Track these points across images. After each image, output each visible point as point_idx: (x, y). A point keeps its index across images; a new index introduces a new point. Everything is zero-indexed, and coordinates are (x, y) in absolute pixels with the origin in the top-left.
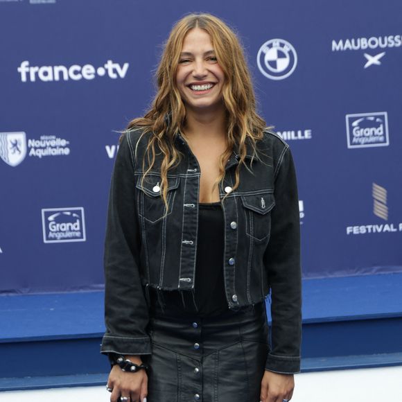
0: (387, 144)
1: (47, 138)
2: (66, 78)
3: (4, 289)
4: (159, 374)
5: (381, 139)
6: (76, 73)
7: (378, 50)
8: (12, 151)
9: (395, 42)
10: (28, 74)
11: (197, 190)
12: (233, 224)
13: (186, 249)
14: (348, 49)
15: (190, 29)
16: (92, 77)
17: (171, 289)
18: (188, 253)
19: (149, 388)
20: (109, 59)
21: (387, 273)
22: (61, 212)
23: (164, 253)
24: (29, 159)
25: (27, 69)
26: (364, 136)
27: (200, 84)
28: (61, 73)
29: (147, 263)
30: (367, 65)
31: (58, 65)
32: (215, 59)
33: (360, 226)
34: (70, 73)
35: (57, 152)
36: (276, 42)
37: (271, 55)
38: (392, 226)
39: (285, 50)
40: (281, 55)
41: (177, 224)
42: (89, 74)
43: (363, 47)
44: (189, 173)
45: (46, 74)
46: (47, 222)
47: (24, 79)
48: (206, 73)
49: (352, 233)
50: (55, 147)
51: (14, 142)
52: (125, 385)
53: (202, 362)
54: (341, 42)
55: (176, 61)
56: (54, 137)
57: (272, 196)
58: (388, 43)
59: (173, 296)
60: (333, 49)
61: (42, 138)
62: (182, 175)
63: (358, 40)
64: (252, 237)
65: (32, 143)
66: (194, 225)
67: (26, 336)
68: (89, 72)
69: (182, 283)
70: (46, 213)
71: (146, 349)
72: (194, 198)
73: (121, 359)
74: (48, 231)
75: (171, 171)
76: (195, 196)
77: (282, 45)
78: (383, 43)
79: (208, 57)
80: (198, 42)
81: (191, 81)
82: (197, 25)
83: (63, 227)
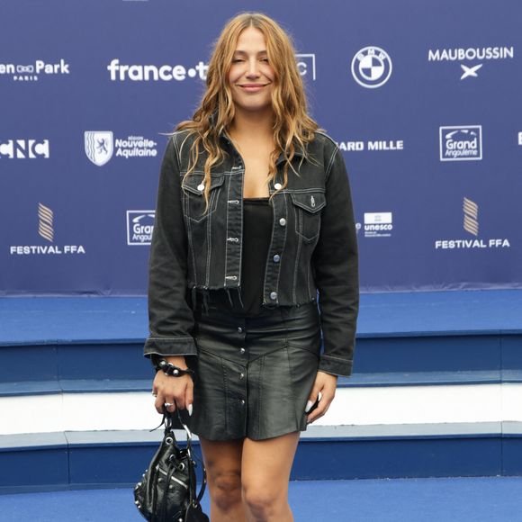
0: (481, 158)
1: (135, 138)
2: (156, 78)
3: (86, 290)
4: (206, 380)
5: (475, 153)
6: (166, 73)
7: (476, 62)
8: (99, 150)
9: (494, 54)
10: (118, 73)
11: (241, 186)
12: (283, 221)
13: (231, 246)
14: (444, 59)
15: (245, 28)
16: (183, 78)
17: (217, 288)
18: (233, 250)
19: (195, 393)
20: (201, 61)
21: (475, 289)
22: (146, 214)
23: (209, 252)
24: (115, 160)
25: (117, 68)
26: (457, 149)
27: (252, 86)
28: (151, 73)
29: (194, 264)
30: (464, 77)
31: (148, 65)
32: (266, 60)
33: (449, 240)
34: (160, 73)
35: (144, 153)
36: (371, 50)
37: (366, 62)
38: (482, 242)
39: (381, 58)
40: (376, 63)
41: (222, 221)
42: (180, 75)
43: (460, 58)
44: (234, 170)
45: (135, 73)
46: (132, 224)
47: (113, 77)
48: (258, 74)
49: (440, 247)
50: (143, 148)
51: (101, 141)
52: (169, 391)
53: (247, 367)
54: (438, 52)
55: (228, 61)
56: (142, 138)
57: (323, 196)
58: (486, 54)
59: (219, 295)
60: (430, 59)
61: (130, 138)
62: (227, 173)
63: (456, 51)
64: (301, 236)
65: (119, 143)
66: (239, 222)
67: (107, 338)
68: (179, 73)
69: (228, 281)
70: (130, 214)
71: (190, 349)
72: (238, 195)
73: (163, 363)
74: (132, 233)
75: (214, 169)
76: (239, 192)
77: (377, 53)
78: (481, 54)
79: (262, 58)
80: (252, 41)
81: (244, 81)
82: (252, 24)
83: (148, 230)
